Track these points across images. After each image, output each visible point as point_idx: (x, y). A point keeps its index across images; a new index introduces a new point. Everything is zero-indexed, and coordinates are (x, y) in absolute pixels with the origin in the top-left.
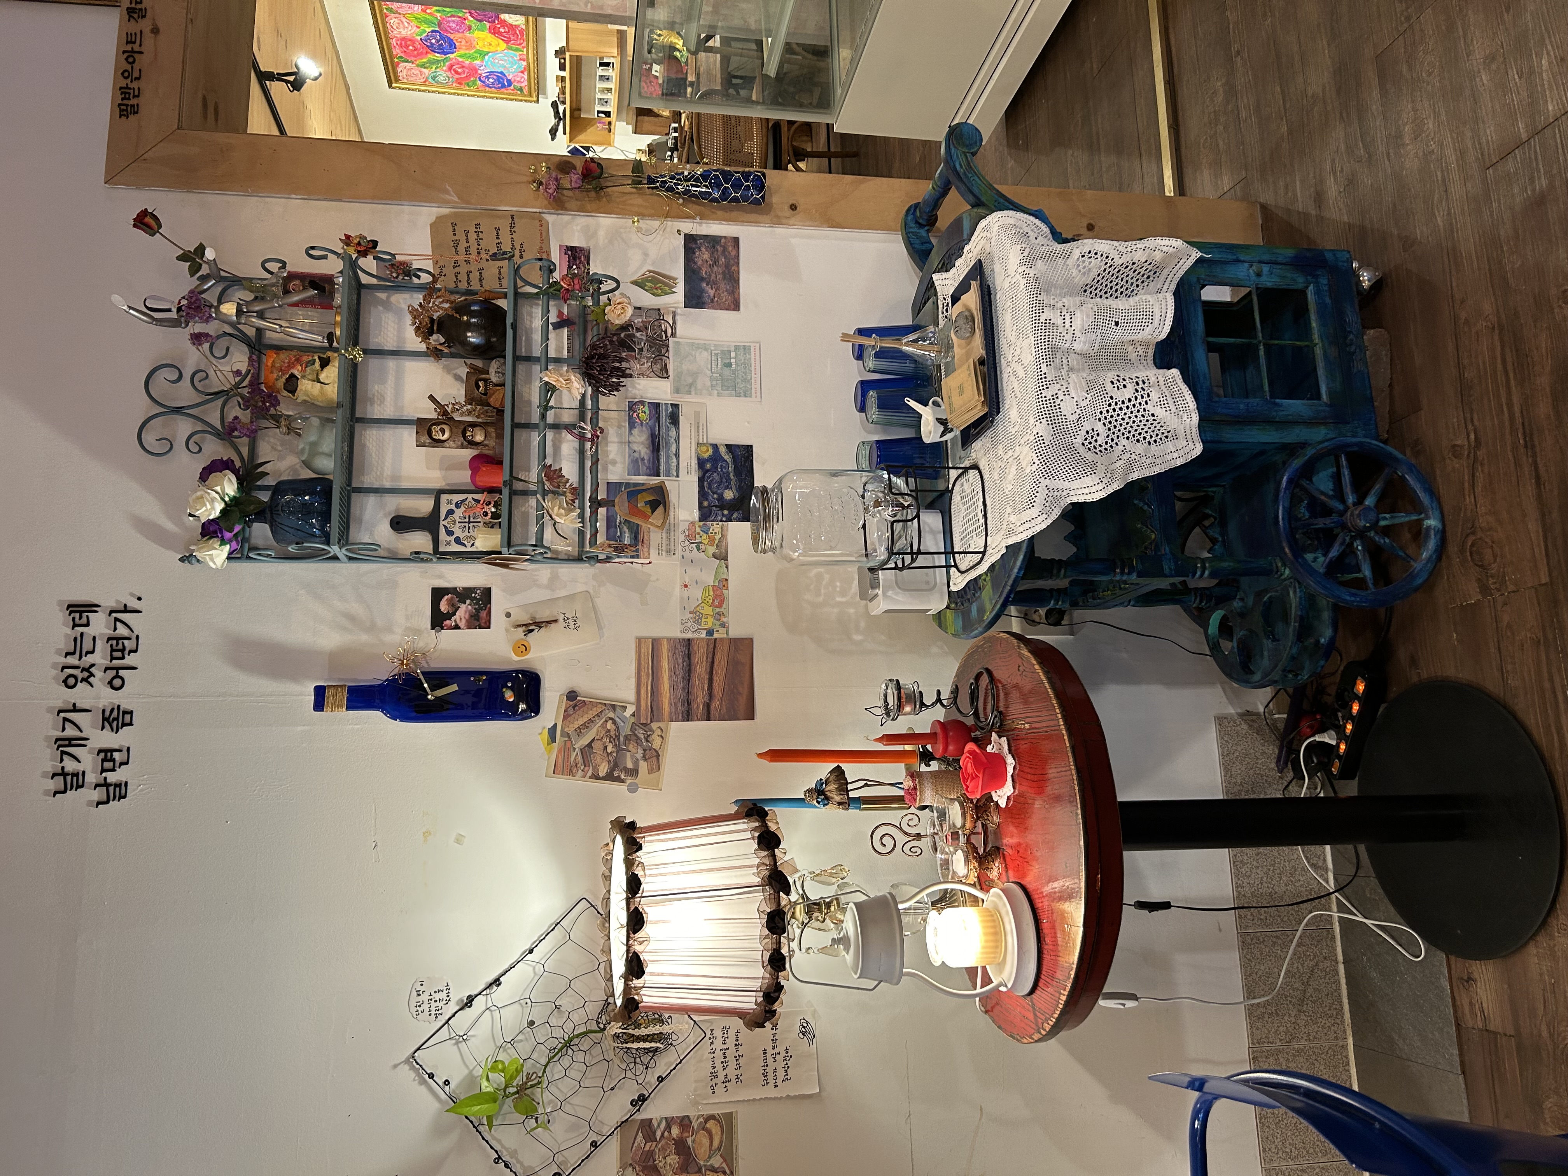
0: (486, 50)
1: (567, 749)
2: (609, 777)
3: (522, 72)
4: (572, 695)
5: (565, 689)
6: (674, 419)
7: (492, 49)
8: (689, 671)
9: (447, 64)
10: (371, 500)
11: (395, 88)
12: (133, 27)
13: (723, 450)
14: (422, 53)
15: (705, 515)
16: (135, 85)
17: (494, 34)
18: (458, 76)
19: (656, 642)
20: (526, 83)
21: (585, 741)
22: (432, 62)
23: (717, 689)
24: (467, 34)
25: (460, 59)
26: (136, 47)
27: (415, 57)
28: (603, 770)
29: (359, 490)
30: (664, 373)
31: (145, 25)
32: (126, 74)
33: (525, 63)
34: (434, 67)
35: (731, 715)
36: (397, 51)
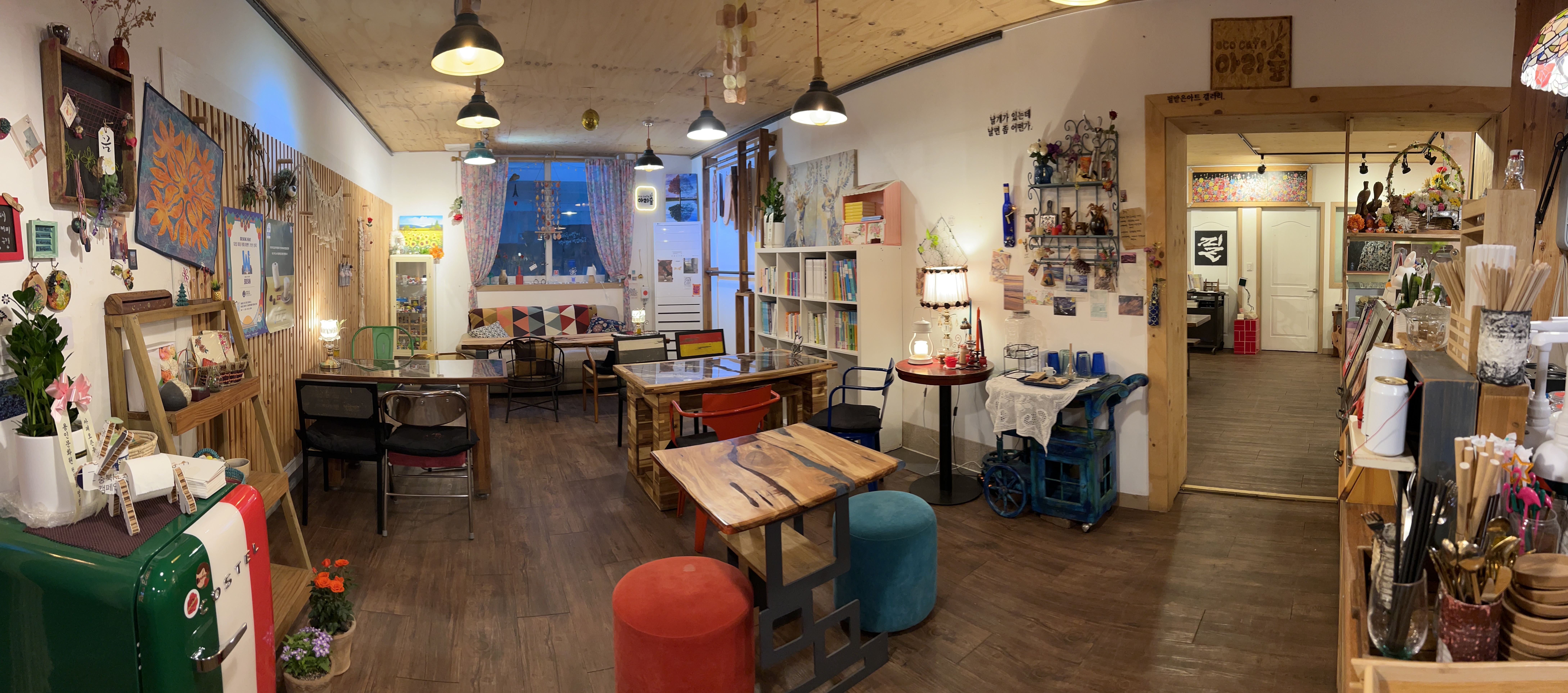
1: (999, 255)
2: (993, 267)
4: (1010, 256)
5: (1012, 255)
6: (1082, 290)
8: (1015, 291)
10: (1056, 194)
12: (1201, 97)
13: (1073, 306)
15: (1056, 299)
16: (1180, 100)
19: (1022, 281)
21: (1000, 260)
23: (1011, 299)
26: (1194, 98)
28: (994, 265)
29: (1058, 190)
30: (1096, 288)
31: (1203, 100)
32: (1183, 97)
35: (1006, 303)
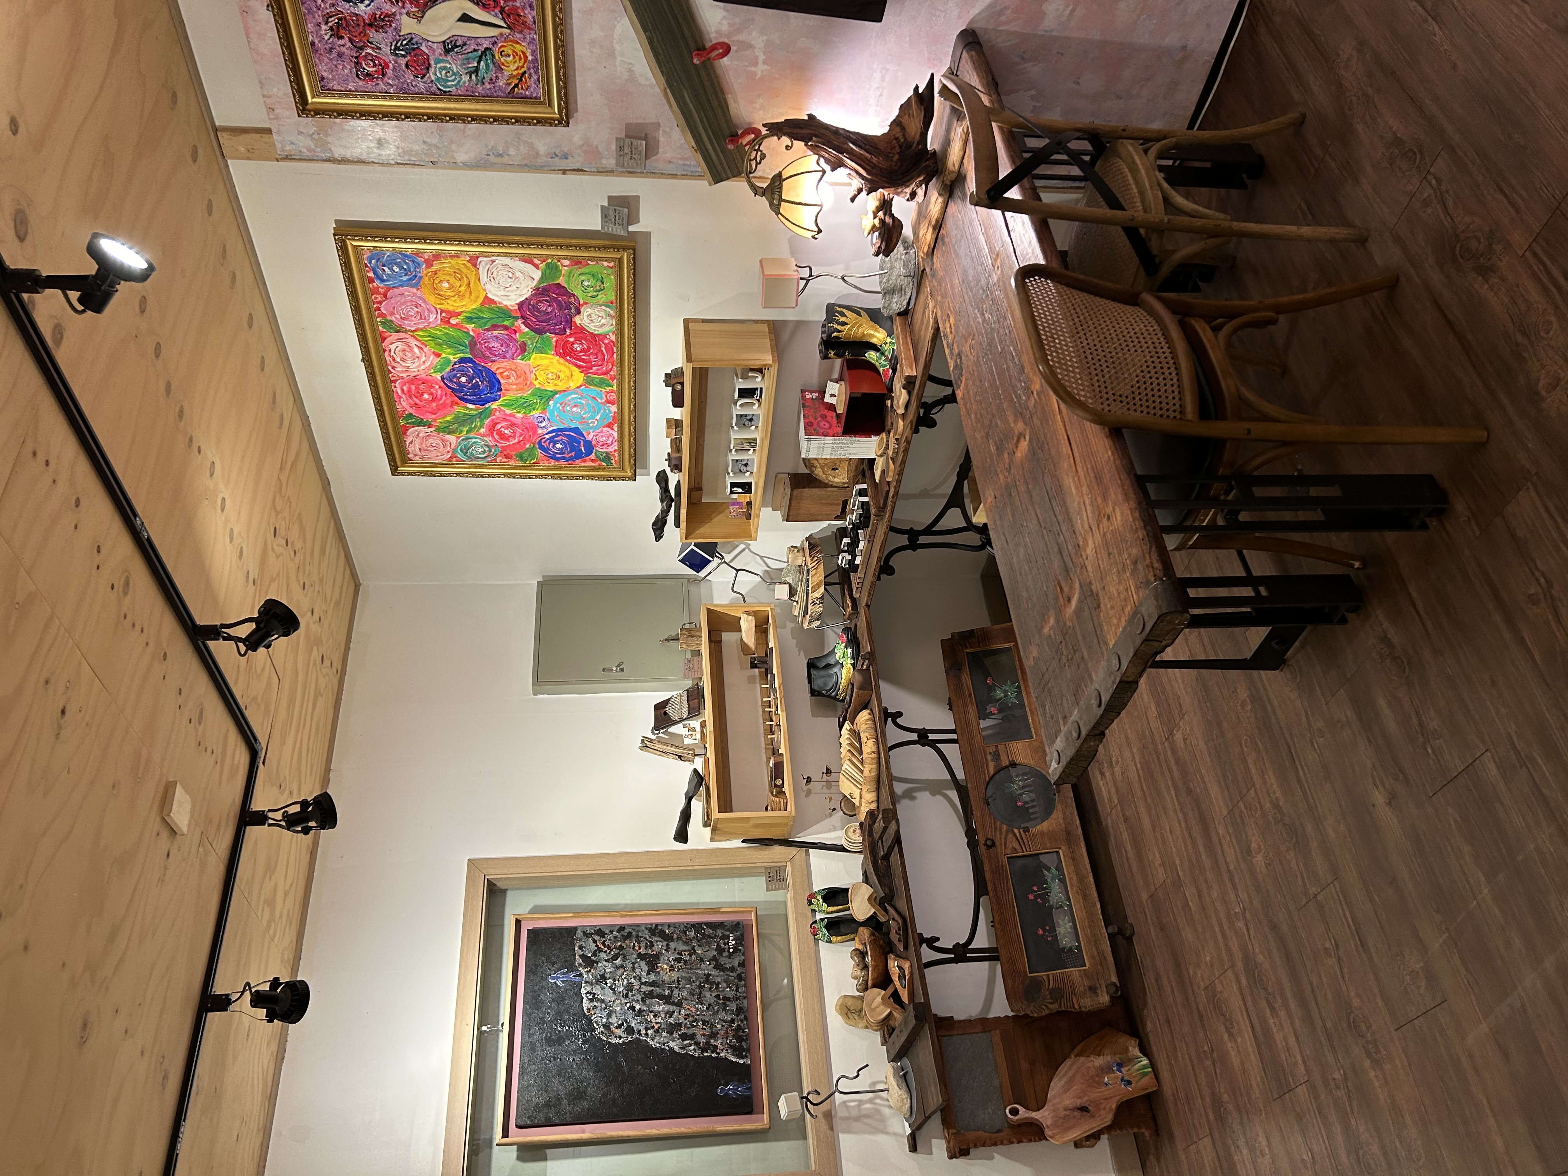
0: (550, 387)
3: (610, 425)
7: (562, 386)
9: (487, 421)
11: (402, 474)
14: (444, 405)
17: (563, 355)
18: (504, 443)
20: (615, 446)
22: (462, 421)
24: (518, 361)
25: (508, 412)
27: (433, 412)
33: (614, 408)
34: (465, 429)
36: (404, 404)
